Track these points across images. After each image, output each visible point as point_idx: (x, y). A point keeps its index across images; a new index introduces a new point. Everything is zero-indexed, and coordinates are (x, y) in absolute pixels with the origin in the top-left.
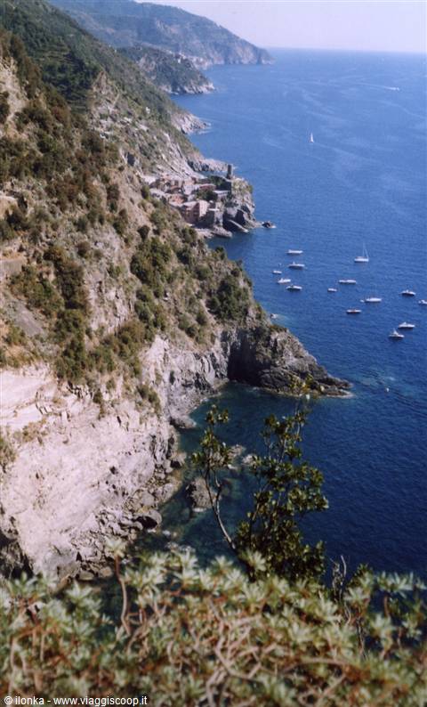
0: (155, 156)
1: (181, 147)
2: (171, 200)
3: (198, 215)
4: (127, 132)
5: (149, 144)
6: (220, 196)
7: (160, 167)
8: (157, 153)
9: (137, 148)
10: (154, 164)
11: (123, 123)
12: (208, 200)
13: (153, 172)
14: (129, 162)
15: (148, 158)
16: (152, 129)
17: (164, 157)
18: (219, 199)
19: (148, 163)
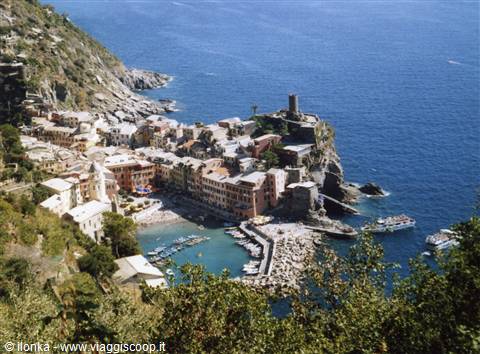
0: (88, 80)
1: (102, 59)
2: (205, 170)
3: (273, 195)
4: (42, 49)
5: (76, 64)
6: (300, 156)
7: (101, 96)
8: (89, 75)
9: (62, 72)
10: (90, 93)
11: (31, 37)
12: (281, 166)
13: (93, 106)
14: (58, 96)
15: (81, 85)
16: (67, 39)
17: (100, 79)
18: (300, 163)
19: (83, 94)
